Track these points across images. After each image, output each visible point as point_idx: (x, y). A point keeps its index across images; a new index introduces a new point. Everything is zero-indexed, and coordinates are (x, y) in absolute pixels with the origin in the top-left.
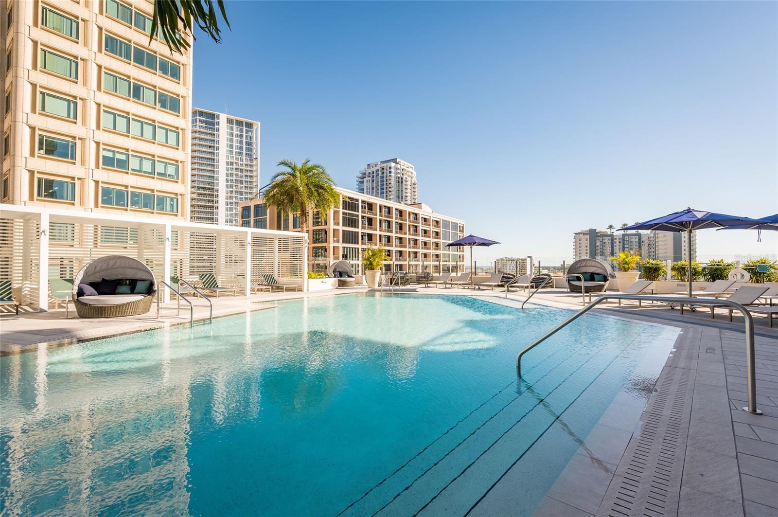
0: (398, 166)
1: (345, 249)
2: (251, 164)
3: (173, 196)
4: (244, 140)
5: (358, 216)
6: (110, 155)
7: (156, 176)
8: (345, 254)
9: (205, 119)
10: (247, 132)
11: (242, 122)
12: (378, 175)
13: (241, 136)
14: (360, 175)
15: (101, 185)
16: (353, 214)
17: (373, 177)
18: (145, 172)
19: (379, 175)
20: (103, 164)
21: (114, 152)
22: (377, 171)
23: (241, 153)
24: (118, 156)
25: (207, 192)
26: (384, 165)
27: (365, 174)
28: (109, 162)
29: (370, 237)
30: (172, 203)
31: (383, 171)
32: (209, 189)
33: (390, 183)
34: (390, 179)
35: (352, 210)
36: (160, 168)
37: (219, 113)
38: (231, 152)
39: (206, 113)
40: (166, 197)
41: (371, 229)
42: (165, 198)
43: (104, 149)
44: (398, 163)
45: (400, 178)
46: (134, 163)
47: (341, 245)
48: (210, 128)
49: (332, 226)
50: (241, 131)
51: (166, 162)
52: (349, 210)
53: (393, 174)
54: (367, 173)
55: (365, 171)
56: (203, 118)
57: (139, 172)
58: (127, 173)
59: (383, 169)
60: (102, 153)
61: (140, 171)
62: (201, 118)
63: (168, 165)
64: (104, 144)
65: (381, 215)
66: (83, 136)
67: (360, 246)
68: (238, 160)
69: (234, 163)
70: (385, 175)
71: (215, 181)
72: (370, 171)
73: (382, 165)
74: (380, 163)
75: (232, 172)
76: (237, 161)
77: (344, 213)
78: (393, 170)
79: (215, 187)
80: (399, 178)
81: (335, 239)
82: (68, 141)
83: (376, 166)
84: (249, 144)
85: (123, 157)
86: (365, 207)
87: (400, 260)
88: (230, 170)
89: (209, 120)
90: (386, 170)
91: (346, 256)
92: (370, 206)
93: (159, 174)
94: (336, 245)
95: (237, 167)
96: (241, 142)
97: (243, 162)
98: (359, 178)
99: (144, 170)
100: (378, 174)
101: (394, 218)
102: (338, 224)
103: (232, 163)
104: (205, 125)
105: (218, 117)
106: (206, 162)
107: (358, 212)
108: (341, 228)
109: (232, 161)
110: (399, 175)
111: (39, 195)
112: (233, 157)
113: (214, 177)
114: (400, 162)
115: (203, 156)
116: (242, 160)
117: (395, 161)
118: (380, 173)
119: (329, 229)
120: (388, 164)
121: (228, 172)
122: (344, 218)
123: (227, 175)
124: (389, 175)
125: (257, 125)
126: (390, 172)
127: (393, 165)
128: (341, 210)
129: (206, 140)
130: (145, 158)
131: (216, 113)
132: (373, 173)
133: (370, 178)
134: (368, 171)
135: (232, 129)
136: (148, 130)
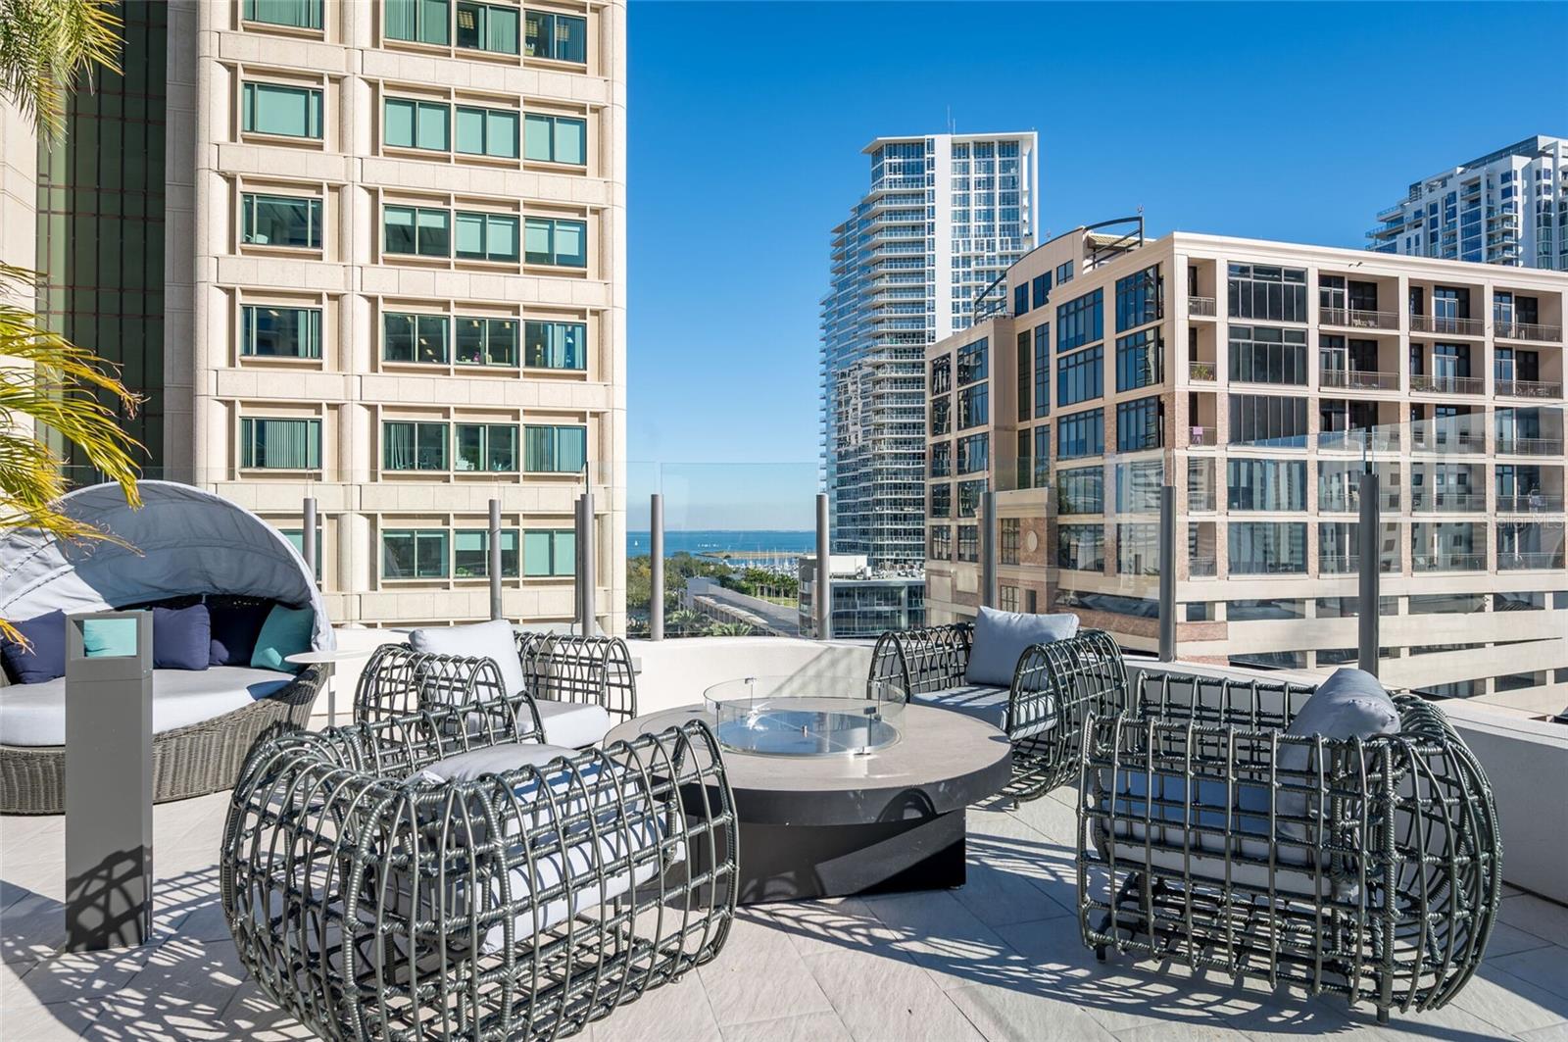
0: (1547, 163)
1: (1244, 467)
2: (1015, 251)
3: (575, 319)
4: (997, 191)
5: (1302, 336)
6: (404, 219)
7: (522, 264)
8: (1244, 484)
9: (901, 160)
10: (1005, 167)
11: (990, 145)
12: (1453, 213)
13: (990, 183)
14: (1383, 227)
15: (382, 307)
16: (1279, 330)
17: (1434, 223)
18: (494, 257)
19: (1459, 213)
20: (388, 250)
21: (411, 210)
22: (1452, 197)
23: (990, 229)
24: (423, 221)
25: (910, 345)
26: (1481, 173)
27: (1399, 220)
28: (401, 240)
29: (1366, 416)
30: (570, 341)
31: (1473, 195)
32: (914, 335)
33: (1509, 233)
34: (1509, 219)
35: (1276, 316)
36: (533, 240)
37: (930, 137)
38: (965, 230)
39: (904, 145)
40: (552, 323)
41: (1369, 383)
42: (550, 327)
43: (388, 207)
44: (1543, 153)
45: (1555, 208)
46: (463, 236)
47: (1223, 452)
48: (913, 180)
49: (1182, 382)
50: (990, 168)
51: (550, 217)
52: (1261, 315)
53: (1519, 199)
54: (1409, 215)
55: (1399, 211)
56: (898, 160)
57: (478, 258)
58: (447, 266)
59: (1474, 187)
60: (387, 218)
61: (481, 256)
62: (892, 161)
63: (557, 227)
64: (387, 193)
65: (1417, 324)
66: (338, 179)
67: (1312, 453)
68: (982, 249)
69: (973, 259)
70: (1483, 207)
71: (927, 313)
72: (1422, 204)
73: (1472, 174)
74: (1460, 170)
75: (967, 283)
76: (979, 252)
77: (1234, 331)
78: (1519, 183)
79: (927, 329)
80: (1548, 205)
81: (1198, 430)
82: (305, 200)
83: (1444, 185)
84: (1011, 199)
85: (437, 222)
86: (1339, 298)
87: (1524, 506)
88: (961, 280)
89: (911, 160)
90: (1489, 186)
91: (1249, 491)
92: (1367, 294)
93: (531, 257)
94: (1202, 451)
95: (981, 267)
96: (989, 199)
97: (994, 251)
98: (1378, 236)
99: (490, 250)
100: (1454, 208)
101: (1489, 331)
102: (1211, 374)
103: (966, 261)
104: (901, 176)
105: (931, 146)
106: (904, 270)
107: (1304, 318)
108: (1222, 386)
109: (967, 253)
110: (1546, 197)
111: (247, 351)
112: (969, 242)
113: (923, 303)
114: (1555, 146)
115: (899, 254)
116: (991, 246)
117: (1529, 148)
118: (1460, 205)
119: (1172, 395)
120: (1500, 166)
121: (956, 285)
122: (1233, 349)
123: (955, 293)
124: (1499, 201)
125: (1031, 142)
126: (1508, 193)
127: (1519, 163)
128: (1222, 319)
129: (904, 212)
130: (494, 216)
131: (926, 137)
132: (1433, 209)
133: (1420, 231)
134: (1411, 208)
135: (966, 169)
136: (499, 128)
